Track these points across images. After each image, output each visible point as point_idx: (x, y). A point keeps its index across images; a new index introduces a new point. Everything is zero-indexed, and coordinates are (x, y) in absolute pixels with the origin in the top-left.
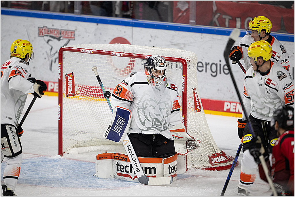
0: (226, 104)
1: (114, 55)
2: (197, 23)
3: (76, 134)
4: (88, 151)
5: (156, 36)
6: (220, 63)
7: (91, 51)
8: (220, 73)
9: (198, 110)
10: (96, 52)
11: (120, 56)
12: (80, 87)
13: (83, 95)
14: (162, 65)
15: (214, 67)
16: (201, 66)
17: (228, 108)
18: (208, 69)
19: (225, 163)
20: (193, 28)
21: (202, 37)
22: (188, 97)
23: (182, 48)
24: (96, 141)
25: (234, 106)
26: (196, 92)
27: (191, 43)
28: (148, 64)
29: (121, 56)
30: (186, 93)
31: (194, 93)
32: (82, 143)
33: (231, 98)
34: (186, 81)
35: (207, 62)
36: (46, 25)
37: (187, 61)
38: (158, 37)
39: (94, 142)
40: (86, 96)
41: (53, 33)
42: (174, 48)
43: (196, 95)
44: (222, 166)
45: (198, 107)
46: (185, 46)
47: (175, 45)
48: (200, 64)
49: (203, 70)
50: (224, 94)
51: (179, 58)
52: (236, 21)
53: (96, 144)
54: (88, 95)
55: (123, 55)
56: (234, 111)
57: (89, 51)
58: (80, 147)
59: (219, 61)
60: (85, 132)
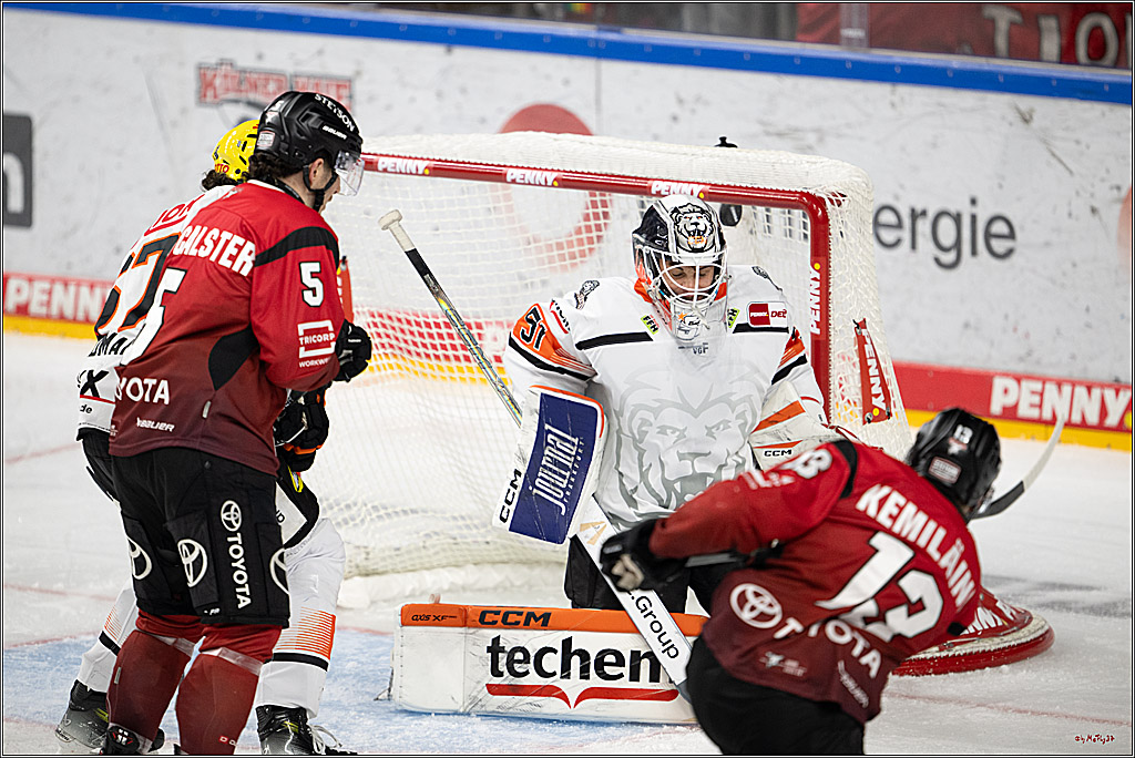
0: (999, 384)
1: (518, 181)
2: (874, 40)
3: (358, 521)
4: (414, 590)
5: (698, 99)
6: (974, 210)
7: (422, 165)
8: (974, 252)
9: (876, 412)
10: (441, 170)
11: (543, 183)
12: (377, 320)
13: (389, 351)
14: (699, 246)
15: (946, 226)
16: (891, 225)
17: (1010, 401)
18: (924, 236)
19: (997, 640)
20: (855, 63)
21: (896, 99)
22: (833, 357)
23: (810, 148)
24: (444, 550)
25: (1033, 393)
26: (868, 336)
27: (849, 125)
28: (644, 236)
29: (549, 184)
30: (827, 341)
31: (861, 341)
32: (384, 559)
33: (1021, 359)
34: (828, 287)
35: (919, 209)
36: (228, 56)
37: (828, 202)
38: (707, 103)
39: (437, 553)
40: (406, 355)
41: (260, 89)
42: (777, 149)
43: (868, 348)
44: (981, 650)
45: (879, 402)
46: (821, 140)
47: (780, 135)
48: (887, 217)
49: (898, 242)
50: (992, 344)
51: (796, 192)
52: (1038, 31)
53: (444, 562)
54: (412, 348)
55: (555, 179)
56: (1034, 413)
57: (411, 165)
58: (378, 574)
59: (968, 202)
60: (398, 509)
